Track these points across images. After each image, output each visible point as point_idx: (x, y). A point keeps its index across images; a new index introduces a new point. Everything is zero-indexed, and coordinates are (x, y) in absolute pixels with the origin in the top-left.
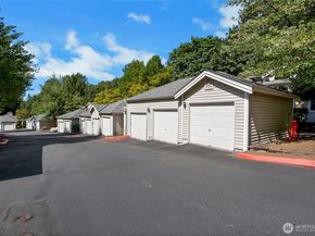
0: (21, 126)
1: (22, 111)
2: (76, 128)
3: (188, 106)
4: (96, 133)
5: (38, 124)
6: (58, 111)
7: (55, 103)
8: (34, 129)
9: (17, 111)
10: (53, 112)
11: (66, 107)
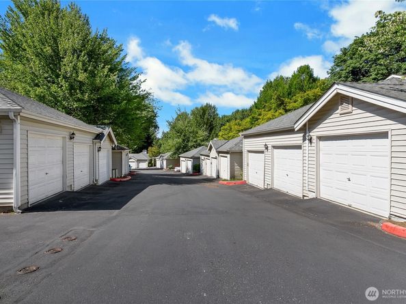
0: (152, 164)
1: (154, 149)
2: (197, 169)
3: (314, 140)
4: (214, 176)
5: (165, 162)
6: (183, 148)
7: (180, 140)
8: (162, 168)
9: (150, 148)
10: (178, 149)
11: (190, 144)
